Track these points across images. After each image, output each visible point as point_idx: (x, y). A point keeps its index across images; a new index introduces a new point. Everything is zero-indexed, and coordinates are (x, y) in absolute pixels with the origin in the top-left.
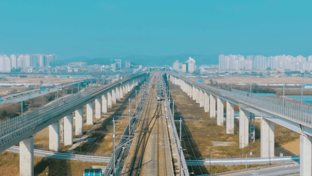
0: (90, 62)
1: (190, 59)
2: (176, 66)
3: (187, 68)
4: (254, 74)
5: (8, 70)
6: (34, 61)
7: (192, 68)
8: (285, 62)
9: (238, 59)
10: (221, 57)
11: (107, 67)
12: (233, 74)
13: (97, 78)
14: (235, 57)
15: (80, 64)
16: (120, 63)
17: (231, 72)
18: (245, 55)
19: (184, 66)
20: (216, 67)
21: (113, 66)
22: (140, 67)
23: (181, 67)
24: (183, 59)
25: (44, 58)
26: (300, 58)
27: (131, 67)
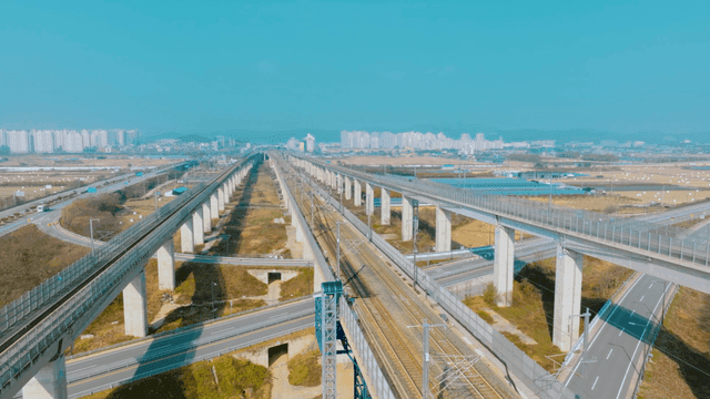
0: (185, 139)
1: (309, 135)
2: (291, 144)
3: (305, 146)
4: (383, 154)
5: (80, 149)
6: (112, 139)
7: (310, 147)
8: (414, 139)
9: (362, 136)
10: (343, 133)
11: (207, 145)
12: (358, 153)
13: (197, 159)
14: (359, 133)
15: (172, 141)
16: (223, 140)
17: (356, 151)
18: (370, 131)
19: (302, 145)
20: (338, 144)
21: (215, 144)
22: (248, 145)
23: (298, 146)
24: (301, 136)
25: (125, 134)
26: (429, 136)
27: (237, 146)
